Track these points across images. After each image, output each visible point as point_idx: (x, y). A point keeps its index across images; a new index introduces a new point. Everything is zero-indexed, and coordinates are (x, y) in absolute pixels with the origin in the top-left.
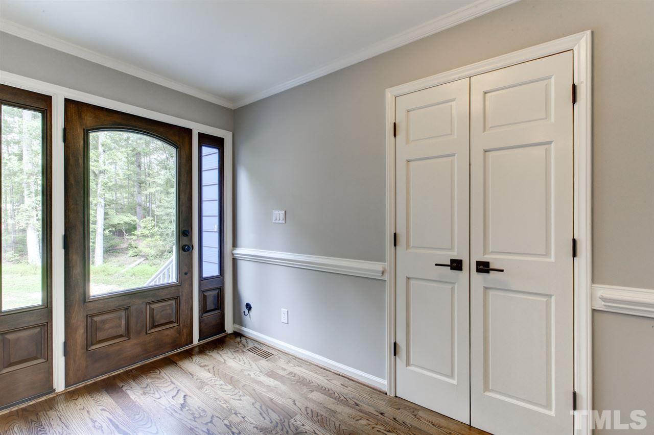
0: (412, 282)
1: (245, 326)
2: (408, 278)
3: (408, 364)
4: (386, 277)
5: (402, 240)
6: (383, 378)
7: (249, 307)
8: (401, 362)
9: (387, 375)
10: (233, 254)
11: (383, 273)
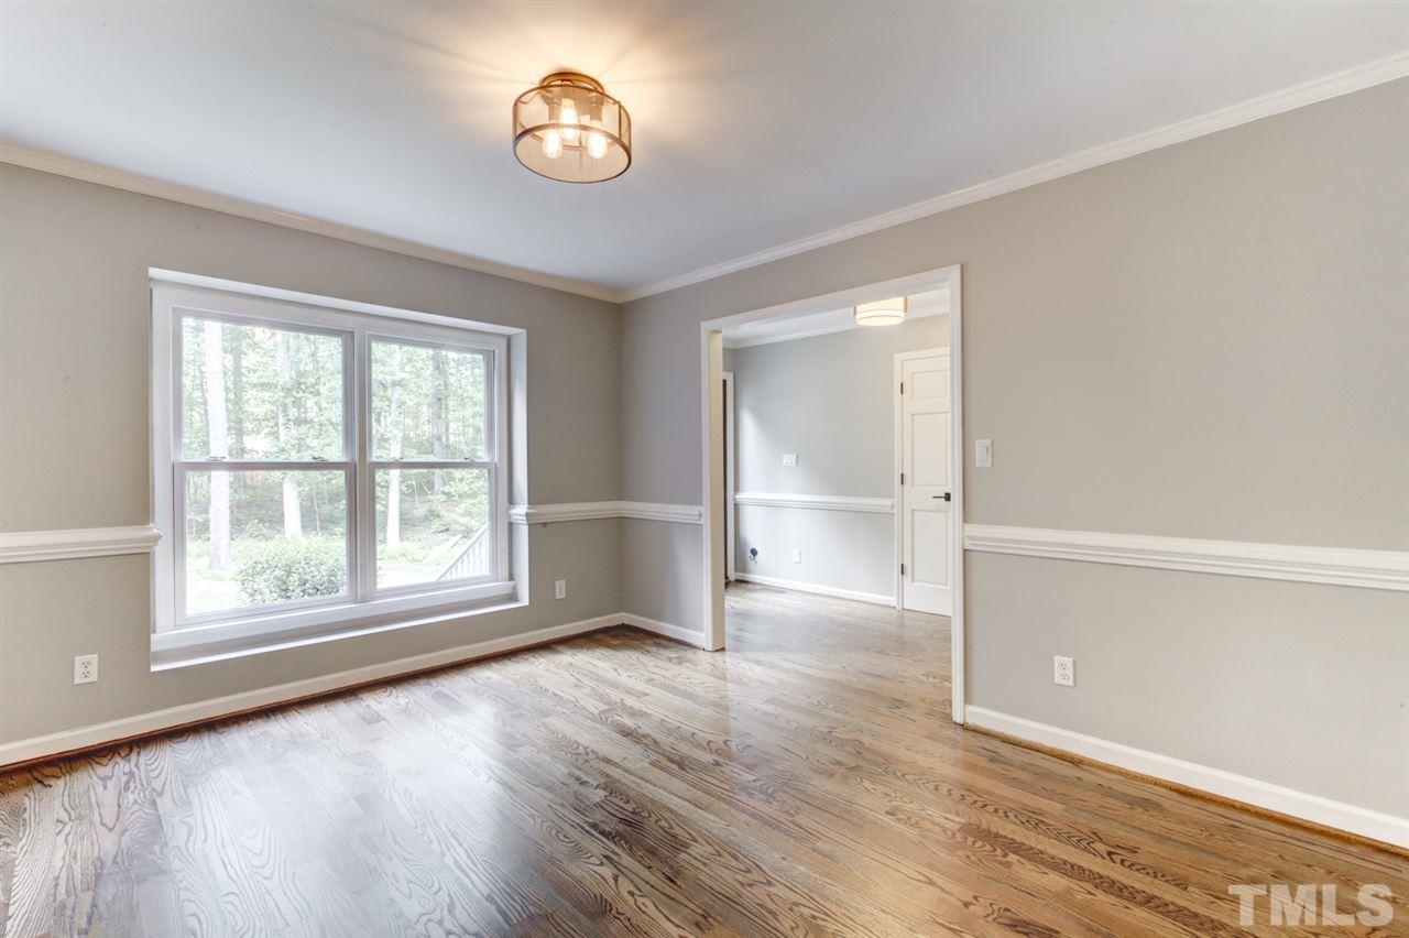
0: (916, 513)
1: (750, 573)
2: (913, 510)
3: (913, 581)
4: (894, 511)
5: (907, 479)
6: (892, 596)
7: (754, 552)
8: (907, 580)
9: (895, 593)
10: (735, 500)
11: (892, 507)
